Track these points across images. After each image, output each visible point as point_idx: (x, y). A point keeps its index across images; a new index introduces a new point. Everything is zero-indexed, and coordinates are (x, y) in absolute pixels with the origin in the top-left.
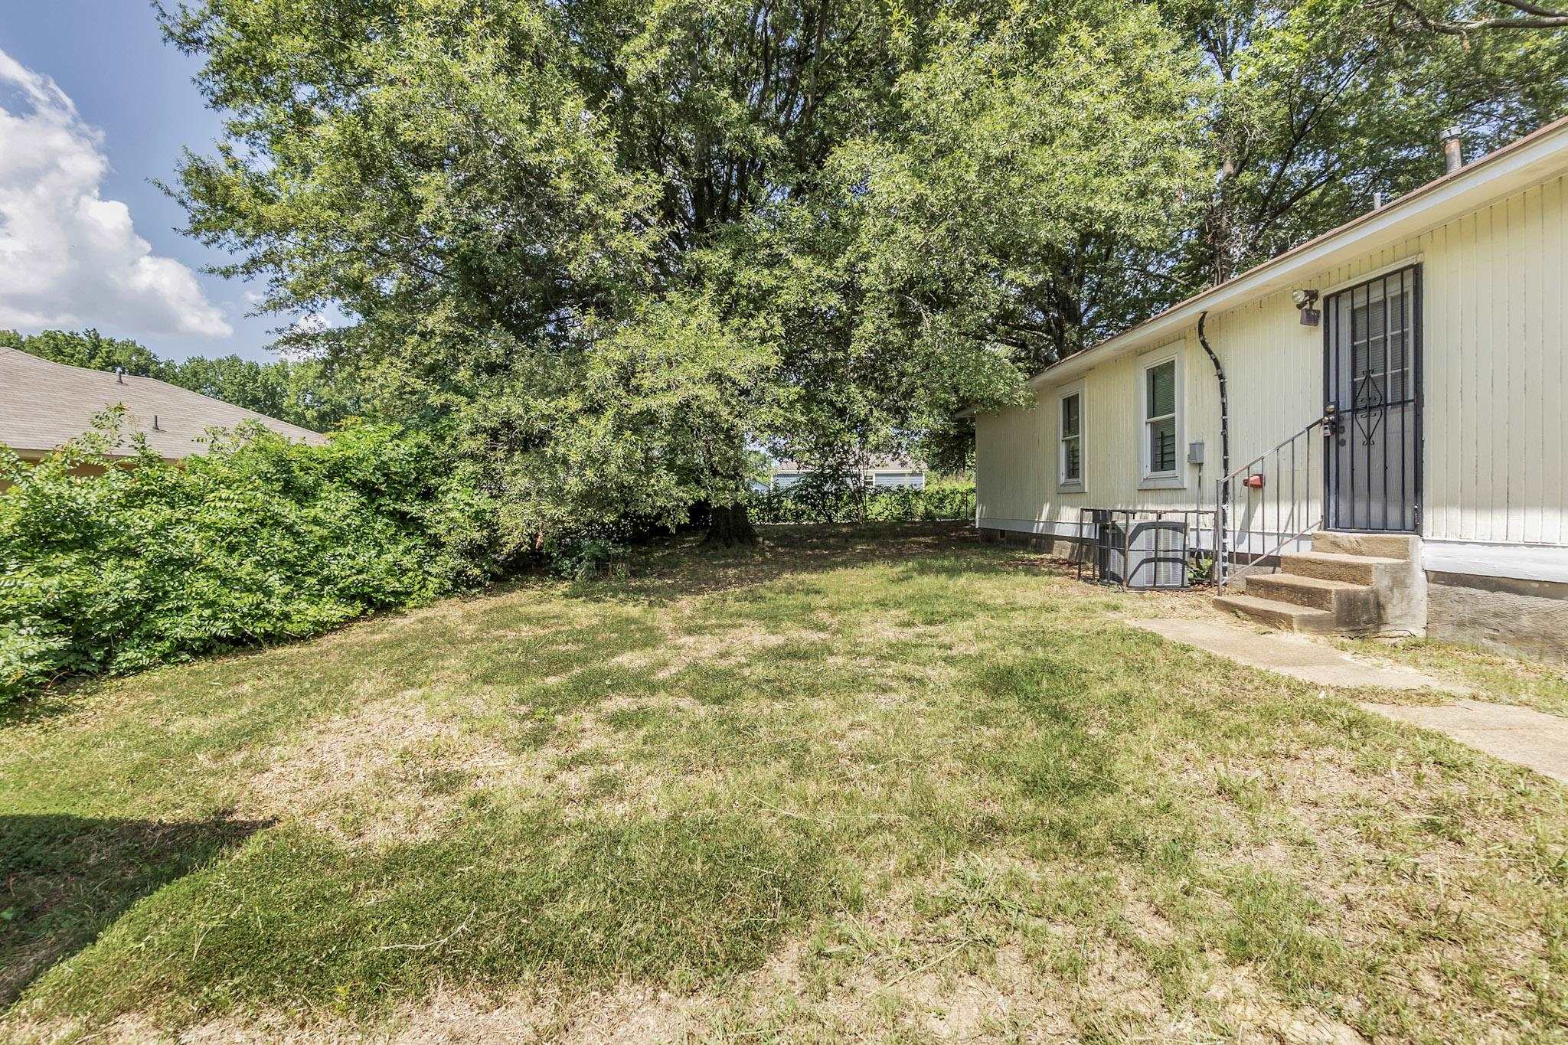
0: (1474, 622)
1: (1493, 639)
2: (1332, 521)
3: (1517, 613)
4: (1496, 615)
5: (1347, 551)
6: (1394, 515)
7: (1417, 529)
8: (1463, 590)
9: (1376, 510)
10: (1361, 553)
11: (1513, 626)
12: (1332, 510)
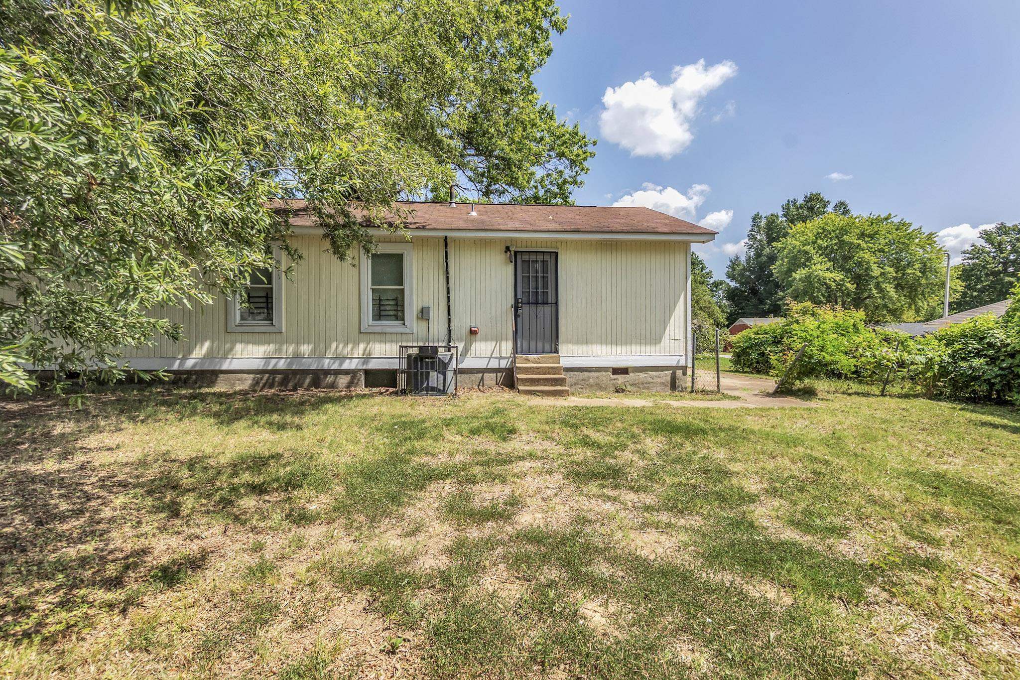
0: (576, 384)
1: (582, 388)
2: (519, 350)
3: (589, 377)
4: (583, 380)
5: (533, 362)
6: (547, 347)
7: (556, 351)
8: (572, 373)
9: (540, 345)
10: (540, 363)
11: (588, 383)
12: (519, 345)
